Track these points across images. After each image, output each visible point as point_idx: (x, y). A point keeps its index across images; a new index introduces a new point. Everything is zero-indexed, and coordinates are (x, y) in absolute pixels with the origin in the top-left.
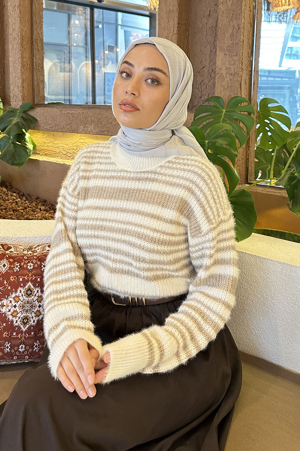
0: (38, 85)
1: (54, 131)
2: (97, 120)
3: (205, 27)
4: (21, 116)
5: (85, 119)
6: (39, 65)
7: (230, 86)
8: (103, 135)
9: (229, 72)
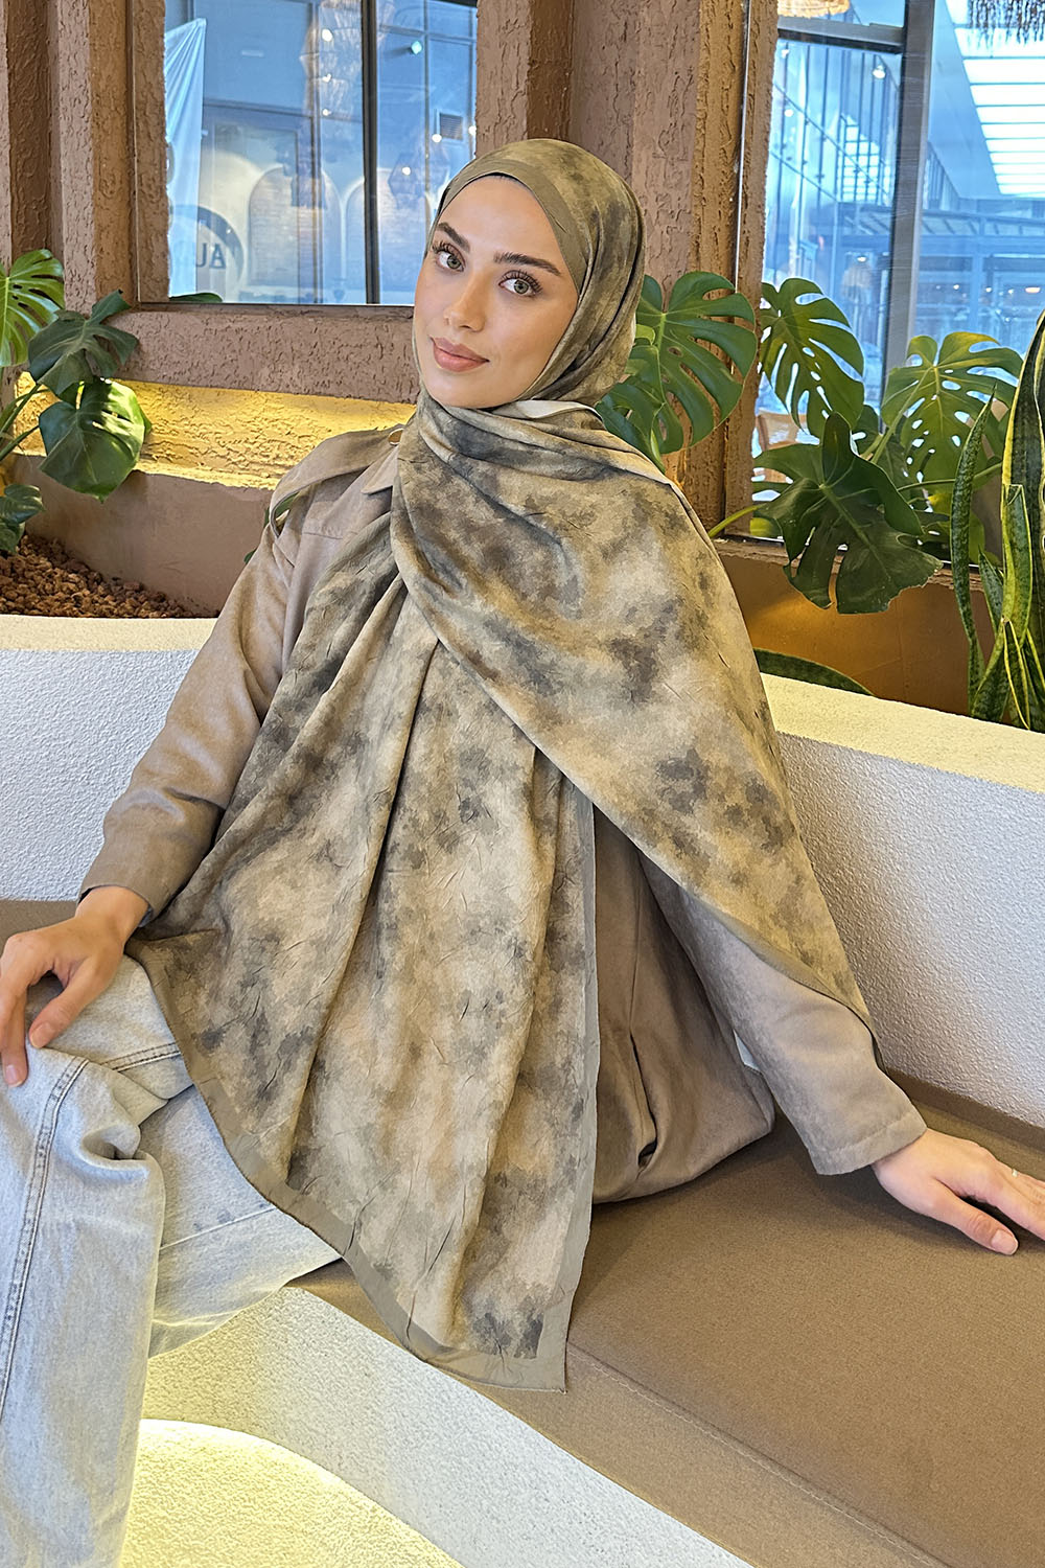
0: (147, 244)
1: (188, 385)
2: (308, 352)
3: (614, 72)
4: (92, 334)
5: (273, 346)
6: (151, 182)
7: (667, 249)
8: (325, 395)
9: (664, 208)
